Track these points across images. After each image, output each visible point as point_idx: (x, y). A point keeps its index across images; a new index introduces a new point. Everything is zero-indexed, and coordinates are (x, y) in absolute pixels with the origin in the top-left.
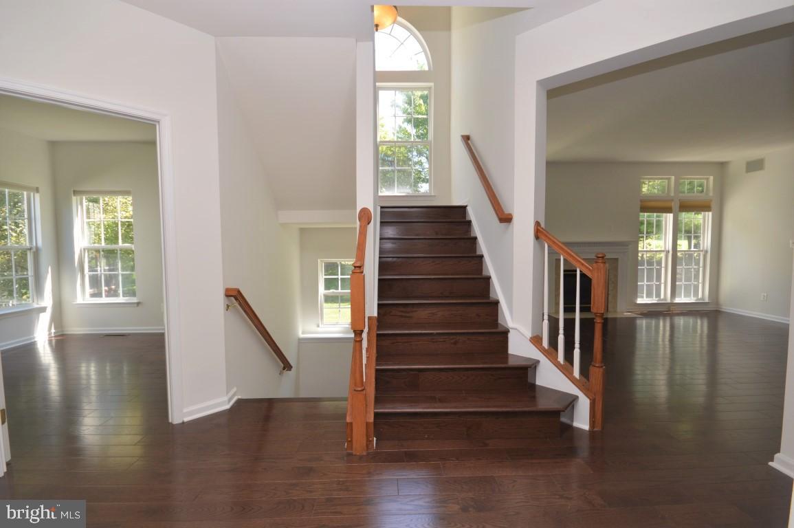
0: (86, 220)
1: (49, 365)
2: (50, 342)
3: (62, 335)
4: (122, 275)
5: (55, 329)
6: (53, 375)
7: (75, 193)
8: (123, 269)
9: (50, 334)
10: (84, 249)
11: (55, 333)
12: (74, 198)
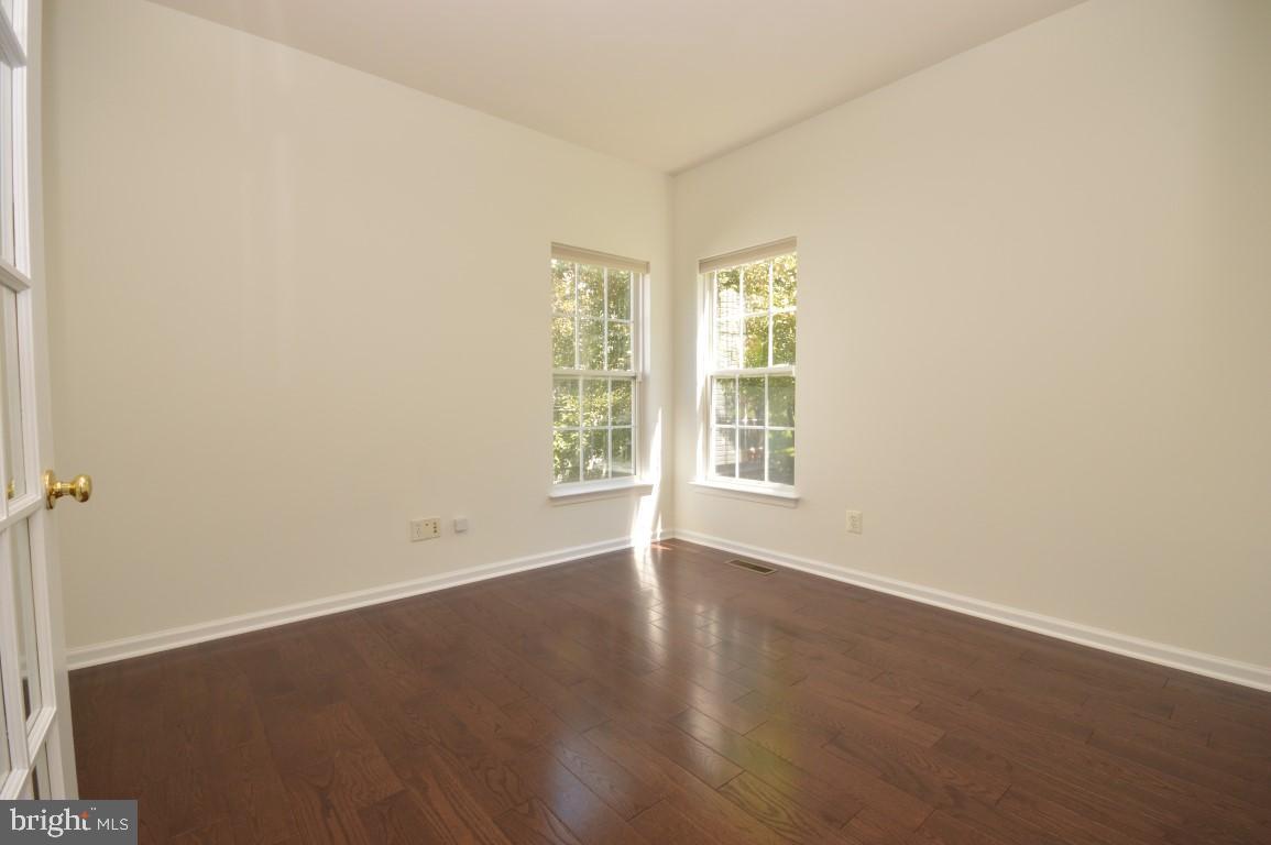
0: (716, 320)
1: (650, 593)
2: (654, 551)
3: (673, 541)
4: (771, 431)
5: (662, 527)
6: (655, 615)
7: (704, 265)
8: (774, 421)
9: (654, 536)
10: (712, 377)
11: (662, 535)
12: (700, 277)
